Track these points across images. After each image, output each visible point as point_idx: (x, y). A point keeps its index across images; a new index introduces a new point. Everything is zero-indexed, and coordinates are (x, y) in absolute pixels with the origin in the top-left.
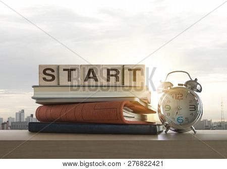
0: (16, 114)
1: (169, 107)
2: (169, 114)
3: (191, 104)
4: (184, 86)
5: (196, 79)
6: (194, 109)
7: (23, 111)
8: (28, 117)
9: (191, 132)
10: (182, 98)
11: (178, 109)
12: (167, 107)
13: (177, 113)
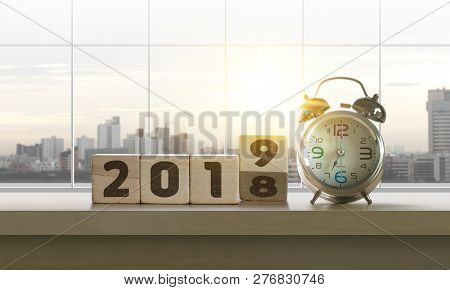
0: (99, 127)
1: (320, 151)
2: (319, 165)
3: (364, 146)
4: (351, 110)
5: (376, 96)
6: (368, 156)
7: (116, 121)
8: (130, 137)
9: (363, 201)
10: (345, 133)
11: (338, 154)
12: (315, 150)
13: (335, 163)
